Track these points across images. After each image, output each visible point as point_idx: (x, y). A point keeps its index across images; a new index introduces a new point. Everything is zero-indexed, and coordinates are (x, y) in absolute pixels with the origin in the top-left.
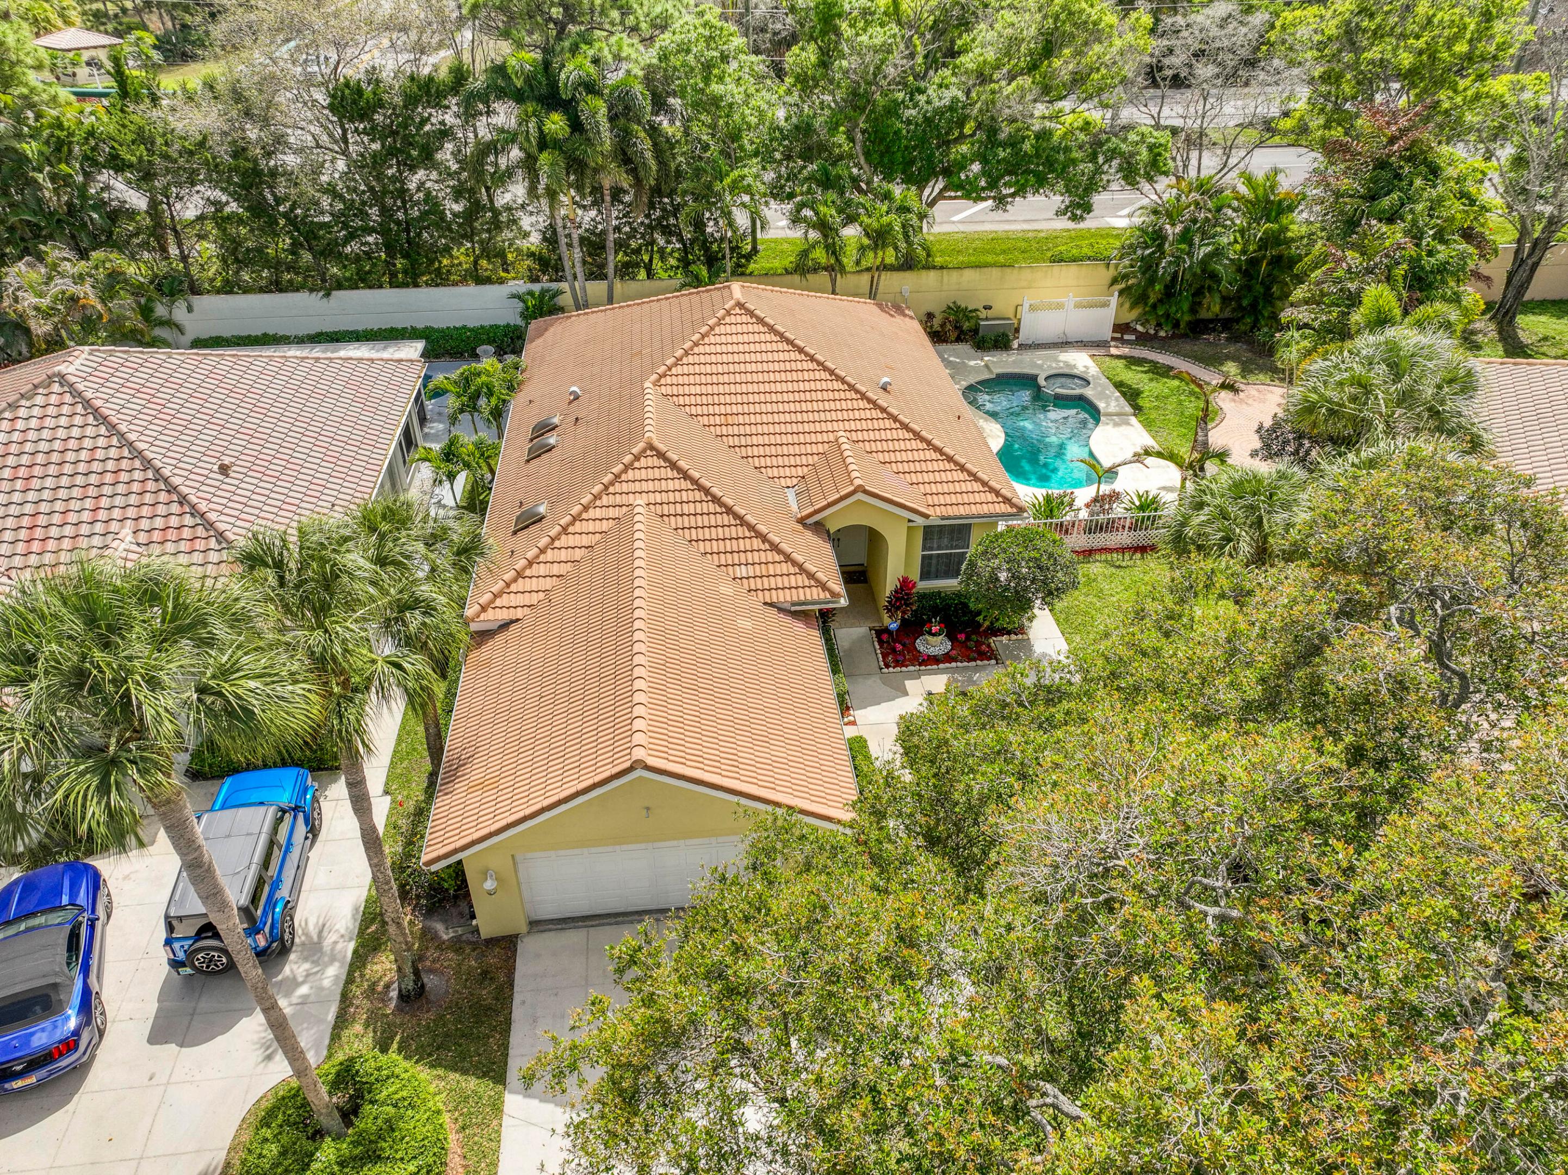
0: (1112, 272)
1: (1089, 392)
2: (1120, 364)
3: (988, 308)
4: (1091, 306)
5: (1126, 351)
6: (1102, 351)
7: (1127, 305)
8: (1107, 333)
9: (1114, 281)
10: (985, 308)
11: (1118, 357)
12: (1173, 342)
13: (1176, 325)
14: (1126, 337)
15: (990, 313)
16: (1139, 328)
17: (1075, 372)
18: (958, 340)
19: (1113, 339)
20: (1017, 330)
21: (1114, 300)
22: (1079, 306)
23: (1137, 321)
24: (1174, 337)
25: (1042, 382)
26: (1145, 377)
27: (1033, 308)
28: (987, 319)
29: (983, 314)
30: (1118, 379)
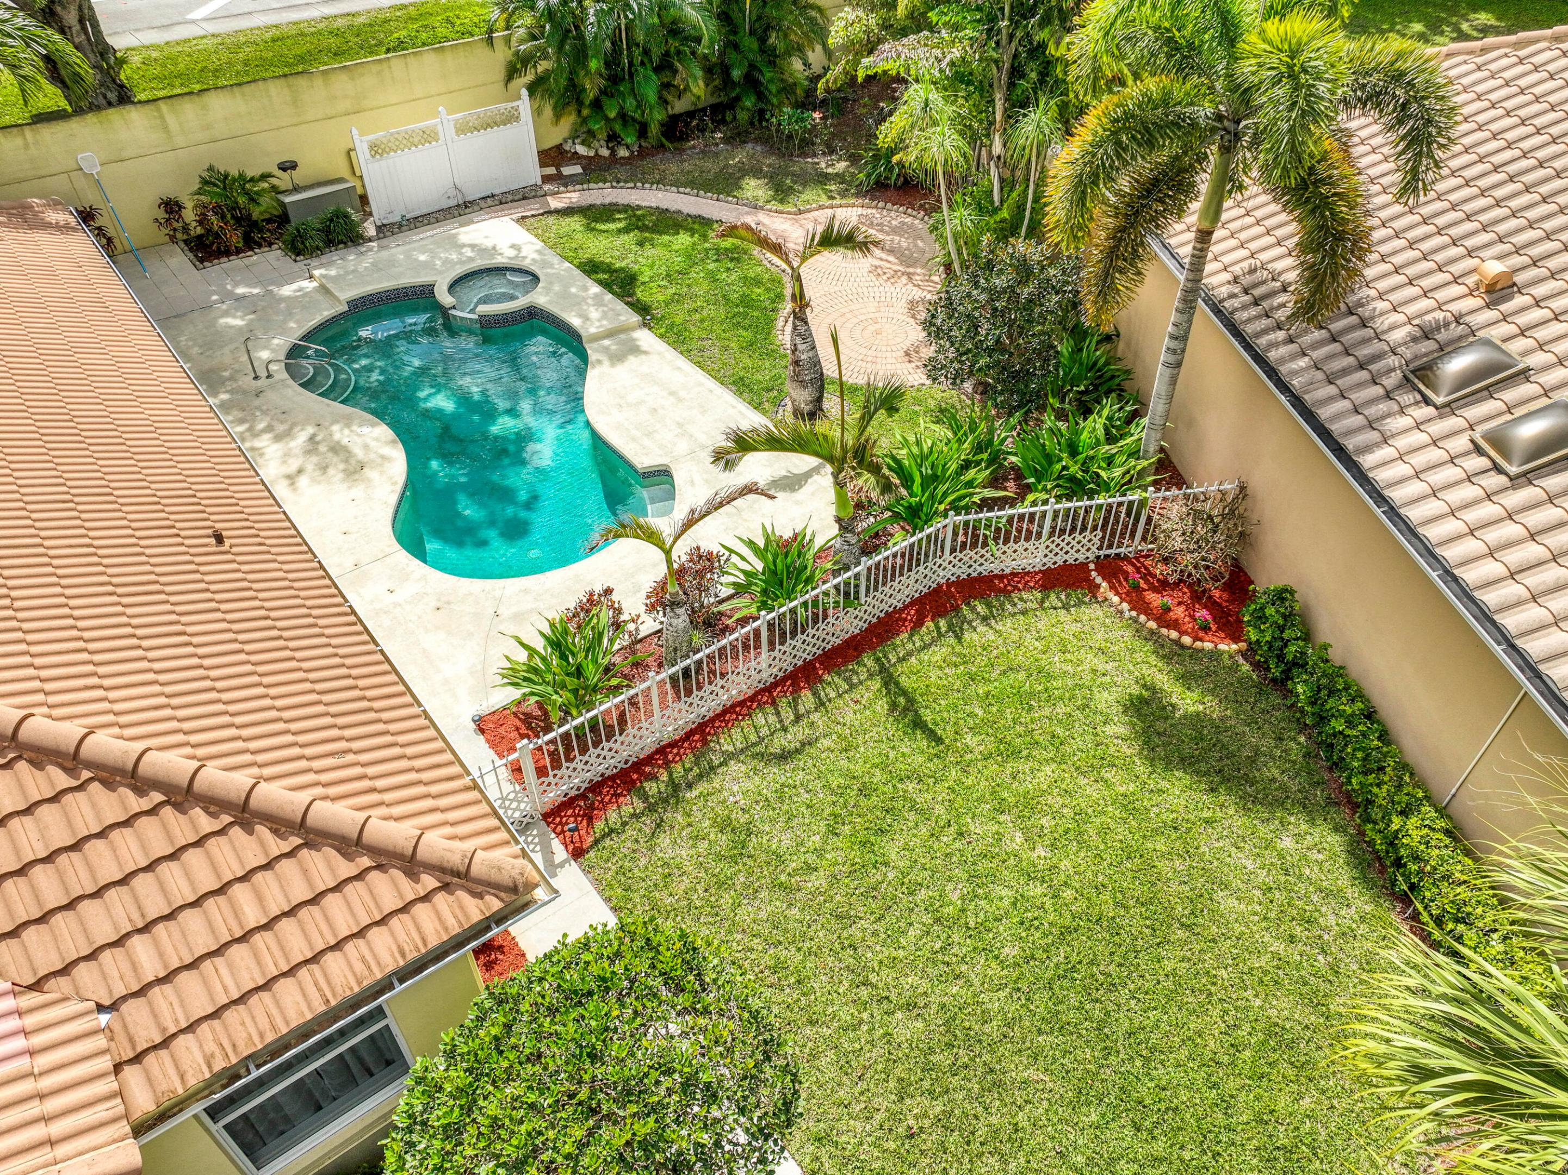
0: (502, 55)
1: (540, 298)
2: (575, 223)
3: (288, 166)
4: (488, 125)
5: (573, 197)
6: (533, 208)
7: (548, 112)
8: (533, 173)
9: (512, 72)
10: (283, 167)
11: (568, 212)
12: (647, 163)
13: (643, 131)
14: (567, 171)
15: (298, 176)
16: (581, 150)
17: (500, 260)
18: (250, 244)
19: (546, 179)
20: (364, 199)
21: (524, 105)
22: (463, 129)
23: (574, 137)
24: (643, 154)
25: (445, 299)
26: (629, 239)
27: (376, 150)
28: (296, 189)
29: (283, 180)
30: (585, 256)
